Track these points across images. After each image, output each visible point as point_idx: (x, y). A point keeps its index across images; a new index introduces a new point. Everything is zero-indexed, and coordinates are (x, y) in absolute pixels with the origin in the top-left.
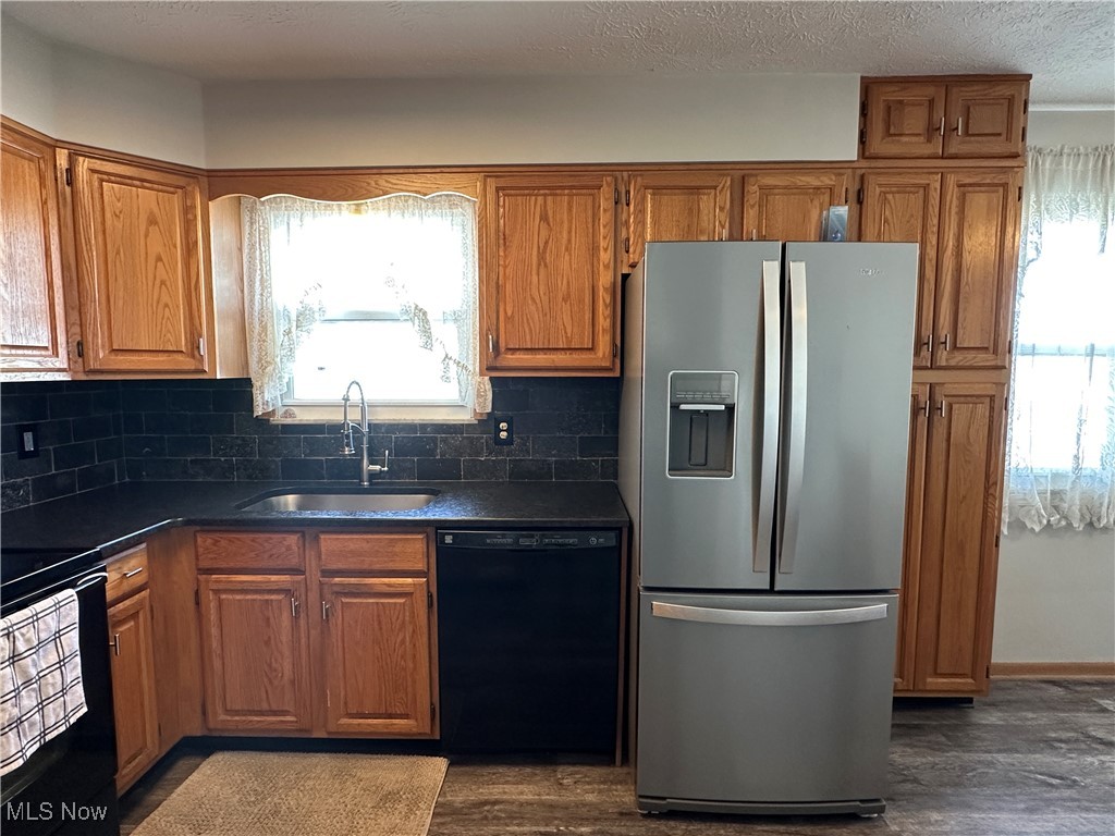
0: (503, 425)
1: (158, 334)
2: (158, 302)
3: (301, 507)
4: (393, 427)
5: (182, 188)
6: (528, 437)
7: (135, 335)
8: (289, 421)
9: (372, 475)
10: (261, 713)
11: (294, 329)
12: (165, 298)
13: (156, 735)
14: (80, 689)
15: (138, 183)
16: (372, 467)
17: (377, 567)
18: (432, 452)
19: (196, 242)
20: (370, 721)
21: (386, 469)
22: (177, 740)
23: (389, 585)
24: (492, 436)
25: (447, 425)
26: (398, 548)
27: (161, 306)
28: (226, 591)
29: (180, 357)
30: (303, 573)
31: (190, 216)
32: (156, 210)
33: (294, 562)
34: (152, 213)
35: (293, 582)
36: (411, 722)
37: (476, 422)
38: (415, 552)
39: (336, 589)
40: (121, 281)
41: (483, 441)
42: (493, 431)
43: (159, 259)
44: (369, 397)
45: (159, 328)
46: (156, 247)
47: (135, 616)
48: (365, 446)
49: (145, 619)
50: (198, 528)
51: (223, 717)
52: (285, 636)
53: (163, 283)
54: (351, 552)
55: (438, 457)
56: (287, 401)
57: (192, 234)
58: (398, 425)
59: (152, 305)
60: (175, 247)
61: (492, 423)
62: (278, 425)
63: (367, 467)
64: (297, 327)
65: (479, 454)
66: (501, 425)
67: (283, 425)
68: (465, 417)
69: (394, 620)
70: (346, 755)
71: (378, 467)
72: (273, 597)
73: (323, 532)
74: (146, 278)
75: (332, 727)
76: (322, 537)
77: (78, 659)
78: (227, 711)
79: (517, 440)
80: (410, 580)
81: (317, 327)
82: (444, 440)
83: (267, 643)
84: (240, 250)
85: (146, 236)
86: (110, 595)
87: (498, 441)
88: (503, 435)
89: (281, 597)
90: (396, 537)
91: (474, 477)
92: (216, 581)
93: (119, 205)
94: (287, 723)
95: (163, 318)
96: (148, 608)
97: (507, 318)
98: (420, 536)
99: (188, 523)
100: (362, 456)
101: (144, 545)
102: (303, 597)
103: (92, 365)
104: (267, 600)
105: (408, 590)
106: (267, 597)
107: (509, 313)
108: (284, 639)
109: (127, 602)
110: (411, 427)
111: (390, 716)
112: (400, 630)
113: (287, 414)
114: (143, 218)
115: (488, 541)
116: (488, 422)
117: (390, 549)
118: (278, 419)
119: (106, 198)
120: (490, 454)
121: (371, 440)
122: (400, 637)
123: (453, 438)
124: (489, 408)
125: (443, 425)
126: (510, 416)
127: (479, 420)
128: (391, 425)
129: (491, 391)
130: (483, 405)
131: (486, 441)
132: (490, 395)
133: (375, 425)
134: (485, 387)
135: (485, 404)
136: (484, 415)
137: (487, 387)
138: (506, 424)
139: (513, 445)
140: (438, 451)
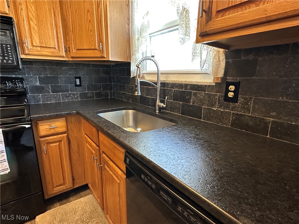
1: (89, 42)
2: (88, 30)
6: (251, 98)
7: (82, 43)
12: (91, 28)
16: (160, 104)
18: (188, 101)
21: (165, 106)
22: (84, 184)
24: (223, 94)
28: (87, 142)
29: (96, 51)
37: (214, 84)
41: (217, 97)
42: (224, 91)
43: (88, 11)
45: (89, 41)
46: (87, 5)
48: (158, 93)
49: (65, 143)
53: (90, 21)
55: (191, 104)
58: (176, 84)
59: (87, 31)
61: (224, 86)
65: (213, 105)
66: (231, 87)
68: (209, 81)
71: (162, 104)
74: (85, 20)
79: (240, 99)
82: (195, 95)
86: (42, 133)
87: (227, 98)
88: (231, 95)
91: (208, 120)
95: (90, 36)
96: (66, 139)
100: (157, 98)
103: (72, 55)
110: (181, 85)
116: (222, 85)
120: (220, 106)
121: (161, 91)
123: (200, 93)
124: (221, 74)
125: (195, 85)
126: (238, 81)
127: (216, 83)
128: (173, 84)
129: (225, 62)
130: (216, 72)
131: (219, 98)
132: (223, 64)
133: (167, 83)
134: (219, 58)
135: (218, 70)
136: (219, 79)
137: (221, 58)
138: (234, 87)
139: (237, 102)
140: (192, 100)
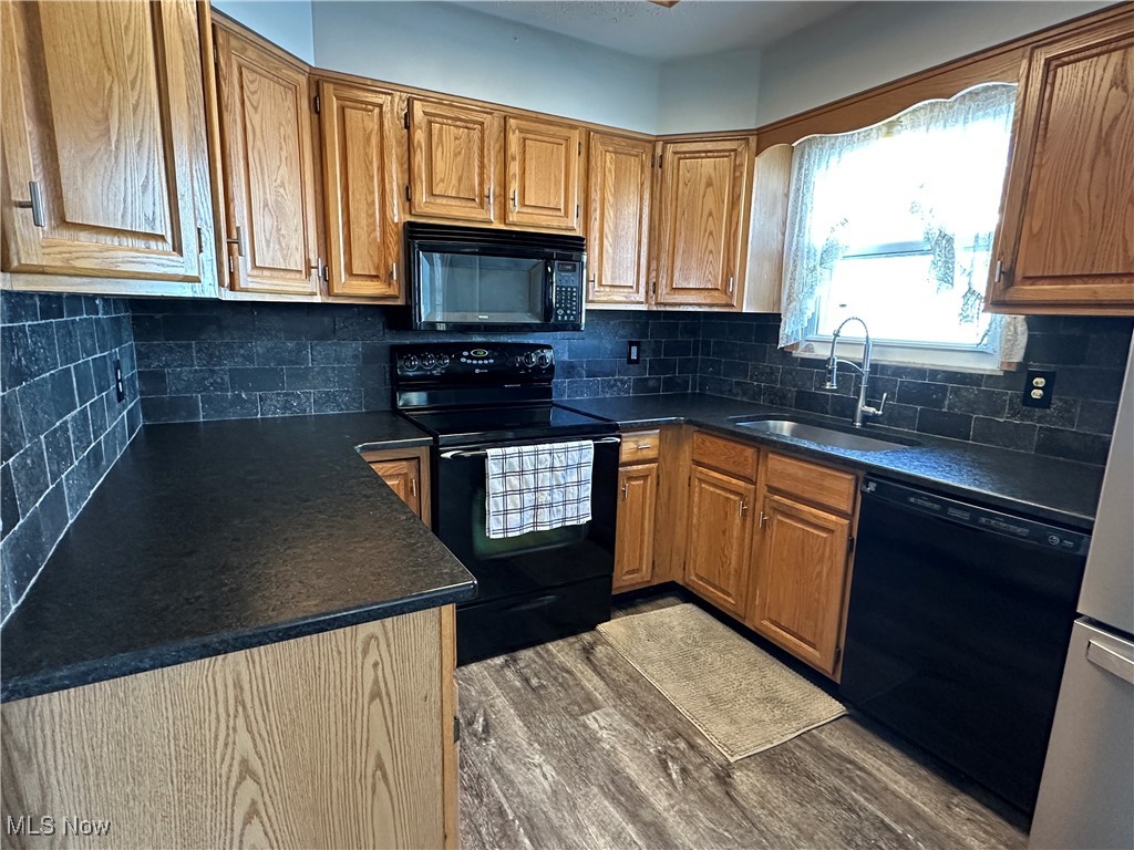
0: (1040, 381)
1: (703, 275)
2: (705, 250)
3: (795, 433)
4: (899, 371)
5: (735, 150)
6: (1076, 401)
7: (688, 277)
8: (807, 355)
9: (866, 418)
10: (715, 587)
11: (818, 266)
12: (711, 246)
13: (650, 566)
14: (589, 504)
15: (703, 155)
16: (866, 408)
17: (807, 495)
18: (939, 403)
19: (739, 196)
20: (784, 633)
21: (880, 412)
22: (668, 580)
23: (816, 516)
24: (1020, 392)
25: (961, 373)
26: (828, 483)
27: (707, 253)
28: (705, 482)
29: (716, 294)
30: (755, 484)
31: (737, 174)
32: (713, 174)
33: (748, 472)
34: (710, 177)
35: (746, 488)
36: (817, 654)
37: (1002, 374)
38: (841, 491)
39: (774, 505)
40: (683, 234)
42: (1023, 387)
43: (710, 214)
44: (876, 334)
45: (703, 272)
46: (710, 202)
47: (645, 477)
48: (863, 386)
49: (652, 483)
50: (696, 428)
51: (693, 578)
52: (736, 533)
53: (711, 233)
54: (789, 475)
55: (945, 410)
56: (810, 337)
57: (737, 189)
58: (906, 368)
59: (701, 252)
60: (723, 202)
61: (1024, 377)
62: (797, 358)
63: (861, 406)
64: (821, 264)
65: (998, 413)
66: (1036, 380)
67: (802, 359)
68: (990, 366)
69: (815, 551)
70: (767, 654)
71: (872, 410)
72: (732, 497)
73: (773, 452)
74: (700, 230)
75: (757, 623)
76: (770, 455)
77: (590, 485)
78: (697, 575)
79: (1056, 402)
80: (834, 518)
81: (838, 264)
82: (956, 392)
83: (724, 532)
84: (787, 196)
85: (704, 196)
86: (624, 457)
87: (1027, 399)
88: (1036, 393)
89: (737, 498)
90: (828, 471)
91: (986, 440)
92: (701, 472)
93: (688, 175)
94: (728, 602)
95: (707, 262)
96: (654, 475)
97: (1032, 236)
98: (850, 477)
99: (689, 422)
100: (859, 397)
101: (658, 431)
102: (752, 504)
103: (661, 300)
104: (728, 498)
105: (831, 526)
106: (728, 495)
107: (1035, 230)
108: (735, 534)
109: (640, 467)
110: (920, 372)
111: (801, 639)
112: (818, 563)
113: (809, 349)
114: (704, 181)
115: (912, 500)
116: (1019, 376)
117: (819, 482)
118: (799, 353)
119: (681, 172)
120: (1013, 416)
121: (872, 381)
122: (818, 569)
123: (967, 390)
124: (1018, 357)
125: (957, 373)
126: (1052, 370)
127: (1005, 372)
128: (899, 368)
129: (1026, 336)
130: (1009, 352)
131: (1011, 401)
132: (1023, 340)
133: (883, 366)
134: (1015, 329)
135: (1012, 350)
136: (1014, 365)
137: (1019, 329)
138: (1043, 380)
139: (1049, 408)
140: (947, 402)
